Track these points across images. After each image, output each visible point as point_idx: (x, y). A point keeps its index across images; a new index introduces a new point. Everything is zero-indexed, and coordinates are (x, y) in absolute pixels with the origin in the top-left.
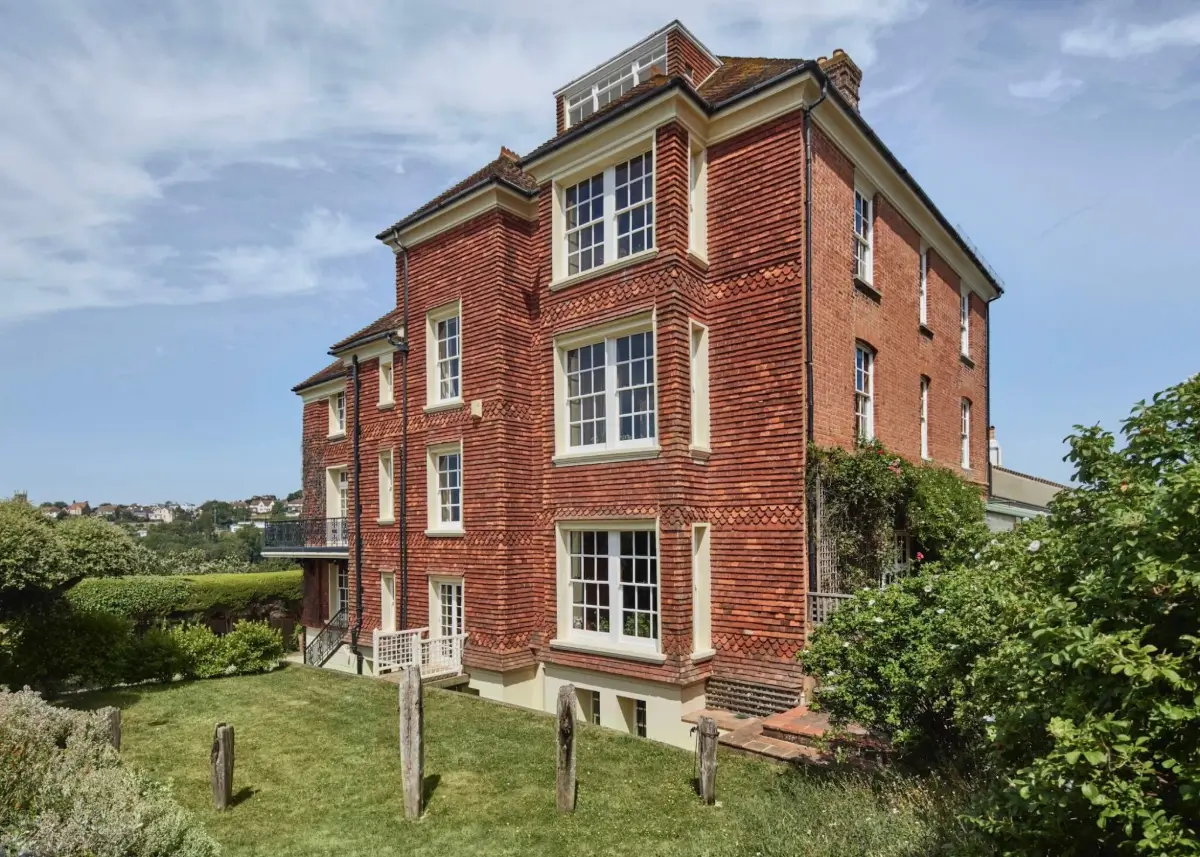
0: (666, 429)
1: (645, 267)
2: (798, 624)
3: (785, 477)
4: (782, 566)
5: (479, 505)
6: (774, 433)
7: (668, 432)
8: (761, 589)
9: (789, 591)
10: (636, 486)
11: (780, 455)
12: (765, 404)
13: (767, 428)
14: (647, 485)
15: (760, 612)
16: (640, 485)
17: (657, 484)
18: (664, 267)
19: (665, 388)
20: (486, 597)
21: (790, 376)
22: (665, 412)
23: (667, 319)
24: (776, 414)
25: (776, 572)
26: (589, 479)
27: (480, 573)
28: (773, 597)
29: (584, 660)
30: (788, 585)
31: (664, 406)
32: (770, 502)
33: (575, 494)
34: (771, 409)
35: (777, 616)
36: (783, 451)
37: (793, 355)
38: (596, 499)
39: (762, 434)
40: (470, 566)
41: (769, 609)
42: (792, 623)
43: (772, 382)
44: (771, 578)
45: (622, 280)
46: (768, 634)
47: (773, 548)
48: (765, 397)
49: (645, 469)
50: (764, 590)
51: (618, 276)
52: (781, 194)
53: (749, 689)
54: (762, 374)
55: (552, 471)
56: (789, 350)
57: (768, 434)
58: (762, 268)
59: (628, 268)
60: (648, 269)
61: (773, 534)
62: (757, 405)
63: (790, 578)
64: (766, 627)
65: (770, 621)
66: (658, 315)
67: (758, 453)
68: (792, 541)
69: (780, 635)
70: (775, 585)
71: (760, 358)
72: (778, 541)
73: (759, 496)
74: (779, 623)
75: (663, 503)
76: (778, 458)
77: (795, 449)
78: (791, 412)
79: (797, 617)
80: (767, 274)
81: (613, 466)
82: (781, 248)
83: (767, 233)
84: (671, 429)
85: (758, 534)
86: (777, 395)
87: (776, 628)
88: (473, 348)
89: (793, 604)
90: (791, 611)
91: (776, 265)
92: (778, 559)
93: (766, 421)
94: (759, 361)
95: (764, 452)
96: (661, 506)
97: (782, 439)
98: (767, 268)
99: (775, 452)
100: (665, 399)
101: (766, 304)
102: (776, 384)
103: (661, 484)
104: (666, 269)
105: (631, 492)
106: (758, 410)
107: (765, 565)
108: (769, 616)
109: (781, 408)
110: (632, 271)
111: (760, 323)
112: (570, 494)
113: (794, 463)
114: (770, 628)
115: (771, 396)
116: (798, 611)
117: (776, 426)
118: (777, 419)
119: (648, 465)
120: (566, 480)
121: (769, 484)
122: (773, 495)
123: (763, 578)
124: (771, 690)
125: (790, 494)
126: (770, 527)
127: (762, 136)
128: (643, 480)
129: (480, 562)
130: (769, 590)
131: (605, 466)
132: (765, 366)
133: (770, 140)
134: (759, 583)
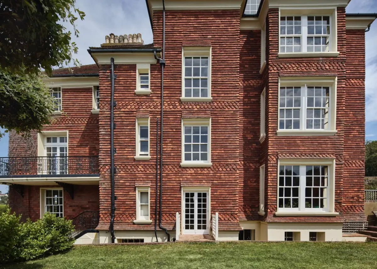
0: (339, 125)
1: (332, 59)
2: (362, 200)
3: (359, 151)
4: (357, 181)
5: (223, 151)
6: (354, 136)
7: (340, 126)
8: (348, 189)
9: (359, 189)
10: (323, 146)
11: (357, 143)
12: (351, 125)
13: (352, 134)
14: (329, 146)
15: (348, 197)
16: (325, 146)
17: (334, 146)
18: (341, 61)
19: (340, 108)
20: (227, 196)
21: (361, 117)
22: (339, 118)
23: (341, 82)
24: (355, 129)
25: (354, 183)
26: (297, 142)
27: (222, 185)
28: (353, 191)
29: (296, 219)
30: (359, 187)
31: (338, 115)
32: (353, 159)
33: (288, 148)
34: (354, 127)
35: (355, 198)
36: (357, 142)
37: (361, 111)
38: (302, 151)
39: (350, 136)
40: (214, 182)
41: (352, 196)
42: (360, 200)
43: (354, 118)
44: (352, 185)
45: (319, 61)
46: (351, 204)
47: (353, 175)
48: (351, 123)
49: (328, 139)
50: (350, 189)
51: (318, 59)
52: (358, 56)
53: (349, 224)
54: (350, 115)
55: (275, 137)
56: (360, 108)
57: (352, 136)
58: (351, 79)
59: (322, 57)
60: (333, 60)
61: (354, 170)
62: (348, 125)
63: (359, 185)
64: (350, 202)
65: (352, 200)
66: (338, 79)
67: (348, 142)
68: (360, 173)
69: (355, 204)
70: (354, 187)
71: (350, 109)
72: (355, 173)
73: (348, 157)
74: (355, 200)
75: (336, 153)
76: (355, 144)
77: (362, 142)
78: (361, 129)
79: (362, 198)
80: (352, 81)
81: (311, 137)
82: (358, 73)
83: (353, 67)
84: (341, 125)
85: (348, 170)
86: (356, 123)
87: (354, 202)
88: (219, 73)
89: (360, 194)
90: (360, 196)
91: (356, 79)
92: (355, 179)
93: (352, 131)
94: (349, 110)
95: (350, 142)
96: (336, 154)
97: (358, 138)
98: (352, 79)
99: (355, 142)
100: (339, 113)
101: (352, 91)
102: (355, 119)
103: (336, 146)
104: (342, 62)
105: (320, 148)
106: (349, 127)
107: (350, 181)
108: (352, 198)
109: (357, 127)
110: (325, 59)
111: (350, 98)
112: (286, 148)
113: (362, 146)
114: (352, 202)
115: (354, 123)
116: (362, 196)
117: (355, 134)
118: (356, 131)
119: (329, 138)
120: (283, 142)
121: (352, 153)
122: (354, 157)
123: (349, 185)
124: (357, 223)
125: (360, 157)
126: (352, 168)
127: (351, 33)
128: (327, 144)
129: (223, 179)
130: (352, 189)
131: (307, 137)
132: (351, 113)
133: (354, 36)
134: (348, 187)
